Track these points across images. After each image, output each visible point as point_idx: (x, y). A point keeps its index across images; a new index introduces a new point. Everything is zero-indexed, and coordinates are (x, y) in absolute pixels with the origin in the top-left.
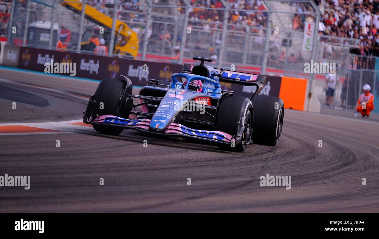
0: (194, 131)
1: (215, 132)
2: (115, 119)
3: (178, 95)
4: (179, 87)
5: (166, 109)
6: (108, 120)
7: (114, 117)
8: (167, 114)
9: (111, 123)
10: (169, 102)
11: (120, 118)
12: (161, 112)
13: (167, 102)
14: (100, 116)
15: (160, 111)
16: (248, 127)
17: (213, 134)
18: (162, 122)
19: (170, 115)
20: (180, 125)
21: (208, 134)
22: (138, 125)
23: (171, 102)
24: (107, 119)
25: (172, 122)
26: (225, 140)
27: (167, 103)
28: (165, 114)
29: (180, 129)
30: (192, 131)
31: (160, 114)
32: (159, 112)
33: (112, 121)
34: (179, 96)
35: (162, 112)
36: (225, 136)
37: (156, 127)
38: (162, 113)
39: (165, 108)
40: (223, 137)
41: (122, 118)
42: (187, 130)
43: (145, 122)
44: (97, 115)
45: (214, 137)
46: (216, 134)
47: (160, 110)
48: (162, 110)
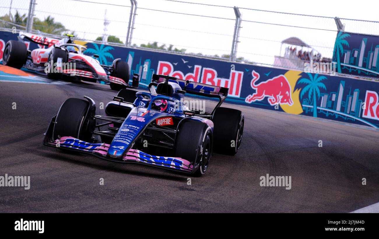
1: (173, 158)
2: (76, 141)
3: (140, 117)
4: (143, 104)
5: (125, 134)
6: (69, 142)
7: (75, 139)
8: (126, 140)
9: (71, 145)
10: (130, 126)
11: (80, 141)
13: (128, 125)
14: (61, 137)
15: (119, 136)
16: (206, 151)
17: (171, 160)
18: (121, 148)
19: (129, 141)
20: (138, 151)
22: (96, 149)
23: (131, 126)
24: (67, 140)
25: (131, 147)
27: (127, 127)
28: (124, 139)
29: (138, 155)
31: (119, 139)
32: (118, 137)
33: (72, 144)
34: (140, 119)
35: (121, 137)
36: (183, 163)
37: (114, 154)
38: (122, 139)
39: (125, 132)
41: (82, 141)
43: (104, 147)
44: (59, 136)
45: (173, 163)
47: (119, 135)
48: (121, 135)
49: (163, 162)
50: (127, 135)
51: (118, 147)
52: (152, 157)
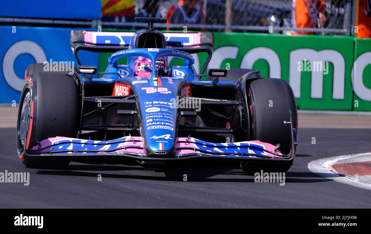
0: (217, 147)
5: (157, 115)
8: (167, 124)
10: (154, 102)
11: (96, 142)
12: (153, 121)
15: (151, 120)
18: (167, 138)
20: (193, 139)
21: (239, 149)
22: (122, 148)
23: (157, 103)
26: (265, 154)
28: (162, 123)
29: (195, 146)
30: (214, 147)
31: (154, 125)
32: (151, 122)
35: (156, 122)
36: (265, 148)
38: (158, 123)
39: (155, 112)
40: (261, 149)
42: (206, 147)
43: (133, 143)
45: (250, 151)
46: (252, 147)
47: (150, 118)
48: (153, 118)
49: (235, 152)
50: (162, 116)
51: (162, 137)
52: (215, 145)
